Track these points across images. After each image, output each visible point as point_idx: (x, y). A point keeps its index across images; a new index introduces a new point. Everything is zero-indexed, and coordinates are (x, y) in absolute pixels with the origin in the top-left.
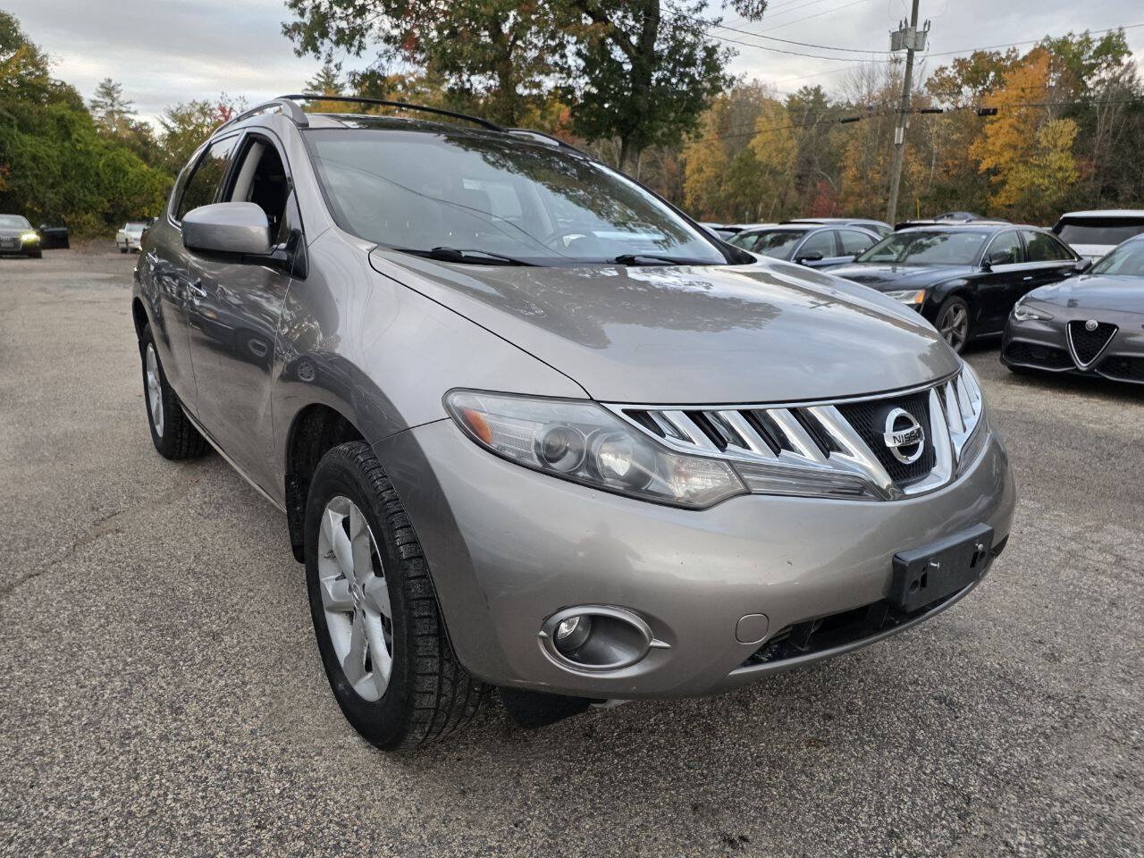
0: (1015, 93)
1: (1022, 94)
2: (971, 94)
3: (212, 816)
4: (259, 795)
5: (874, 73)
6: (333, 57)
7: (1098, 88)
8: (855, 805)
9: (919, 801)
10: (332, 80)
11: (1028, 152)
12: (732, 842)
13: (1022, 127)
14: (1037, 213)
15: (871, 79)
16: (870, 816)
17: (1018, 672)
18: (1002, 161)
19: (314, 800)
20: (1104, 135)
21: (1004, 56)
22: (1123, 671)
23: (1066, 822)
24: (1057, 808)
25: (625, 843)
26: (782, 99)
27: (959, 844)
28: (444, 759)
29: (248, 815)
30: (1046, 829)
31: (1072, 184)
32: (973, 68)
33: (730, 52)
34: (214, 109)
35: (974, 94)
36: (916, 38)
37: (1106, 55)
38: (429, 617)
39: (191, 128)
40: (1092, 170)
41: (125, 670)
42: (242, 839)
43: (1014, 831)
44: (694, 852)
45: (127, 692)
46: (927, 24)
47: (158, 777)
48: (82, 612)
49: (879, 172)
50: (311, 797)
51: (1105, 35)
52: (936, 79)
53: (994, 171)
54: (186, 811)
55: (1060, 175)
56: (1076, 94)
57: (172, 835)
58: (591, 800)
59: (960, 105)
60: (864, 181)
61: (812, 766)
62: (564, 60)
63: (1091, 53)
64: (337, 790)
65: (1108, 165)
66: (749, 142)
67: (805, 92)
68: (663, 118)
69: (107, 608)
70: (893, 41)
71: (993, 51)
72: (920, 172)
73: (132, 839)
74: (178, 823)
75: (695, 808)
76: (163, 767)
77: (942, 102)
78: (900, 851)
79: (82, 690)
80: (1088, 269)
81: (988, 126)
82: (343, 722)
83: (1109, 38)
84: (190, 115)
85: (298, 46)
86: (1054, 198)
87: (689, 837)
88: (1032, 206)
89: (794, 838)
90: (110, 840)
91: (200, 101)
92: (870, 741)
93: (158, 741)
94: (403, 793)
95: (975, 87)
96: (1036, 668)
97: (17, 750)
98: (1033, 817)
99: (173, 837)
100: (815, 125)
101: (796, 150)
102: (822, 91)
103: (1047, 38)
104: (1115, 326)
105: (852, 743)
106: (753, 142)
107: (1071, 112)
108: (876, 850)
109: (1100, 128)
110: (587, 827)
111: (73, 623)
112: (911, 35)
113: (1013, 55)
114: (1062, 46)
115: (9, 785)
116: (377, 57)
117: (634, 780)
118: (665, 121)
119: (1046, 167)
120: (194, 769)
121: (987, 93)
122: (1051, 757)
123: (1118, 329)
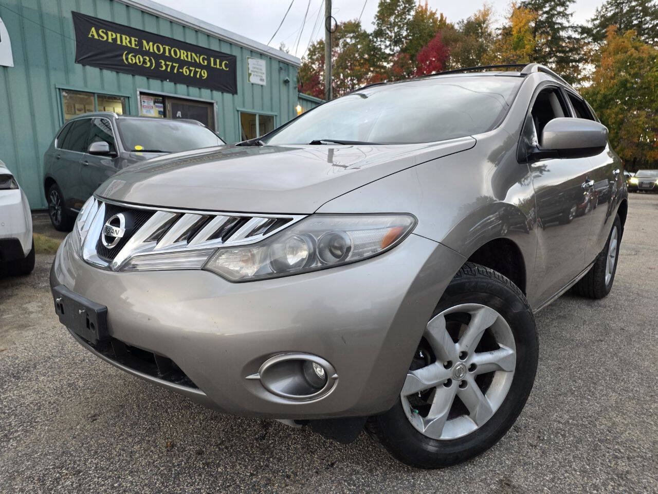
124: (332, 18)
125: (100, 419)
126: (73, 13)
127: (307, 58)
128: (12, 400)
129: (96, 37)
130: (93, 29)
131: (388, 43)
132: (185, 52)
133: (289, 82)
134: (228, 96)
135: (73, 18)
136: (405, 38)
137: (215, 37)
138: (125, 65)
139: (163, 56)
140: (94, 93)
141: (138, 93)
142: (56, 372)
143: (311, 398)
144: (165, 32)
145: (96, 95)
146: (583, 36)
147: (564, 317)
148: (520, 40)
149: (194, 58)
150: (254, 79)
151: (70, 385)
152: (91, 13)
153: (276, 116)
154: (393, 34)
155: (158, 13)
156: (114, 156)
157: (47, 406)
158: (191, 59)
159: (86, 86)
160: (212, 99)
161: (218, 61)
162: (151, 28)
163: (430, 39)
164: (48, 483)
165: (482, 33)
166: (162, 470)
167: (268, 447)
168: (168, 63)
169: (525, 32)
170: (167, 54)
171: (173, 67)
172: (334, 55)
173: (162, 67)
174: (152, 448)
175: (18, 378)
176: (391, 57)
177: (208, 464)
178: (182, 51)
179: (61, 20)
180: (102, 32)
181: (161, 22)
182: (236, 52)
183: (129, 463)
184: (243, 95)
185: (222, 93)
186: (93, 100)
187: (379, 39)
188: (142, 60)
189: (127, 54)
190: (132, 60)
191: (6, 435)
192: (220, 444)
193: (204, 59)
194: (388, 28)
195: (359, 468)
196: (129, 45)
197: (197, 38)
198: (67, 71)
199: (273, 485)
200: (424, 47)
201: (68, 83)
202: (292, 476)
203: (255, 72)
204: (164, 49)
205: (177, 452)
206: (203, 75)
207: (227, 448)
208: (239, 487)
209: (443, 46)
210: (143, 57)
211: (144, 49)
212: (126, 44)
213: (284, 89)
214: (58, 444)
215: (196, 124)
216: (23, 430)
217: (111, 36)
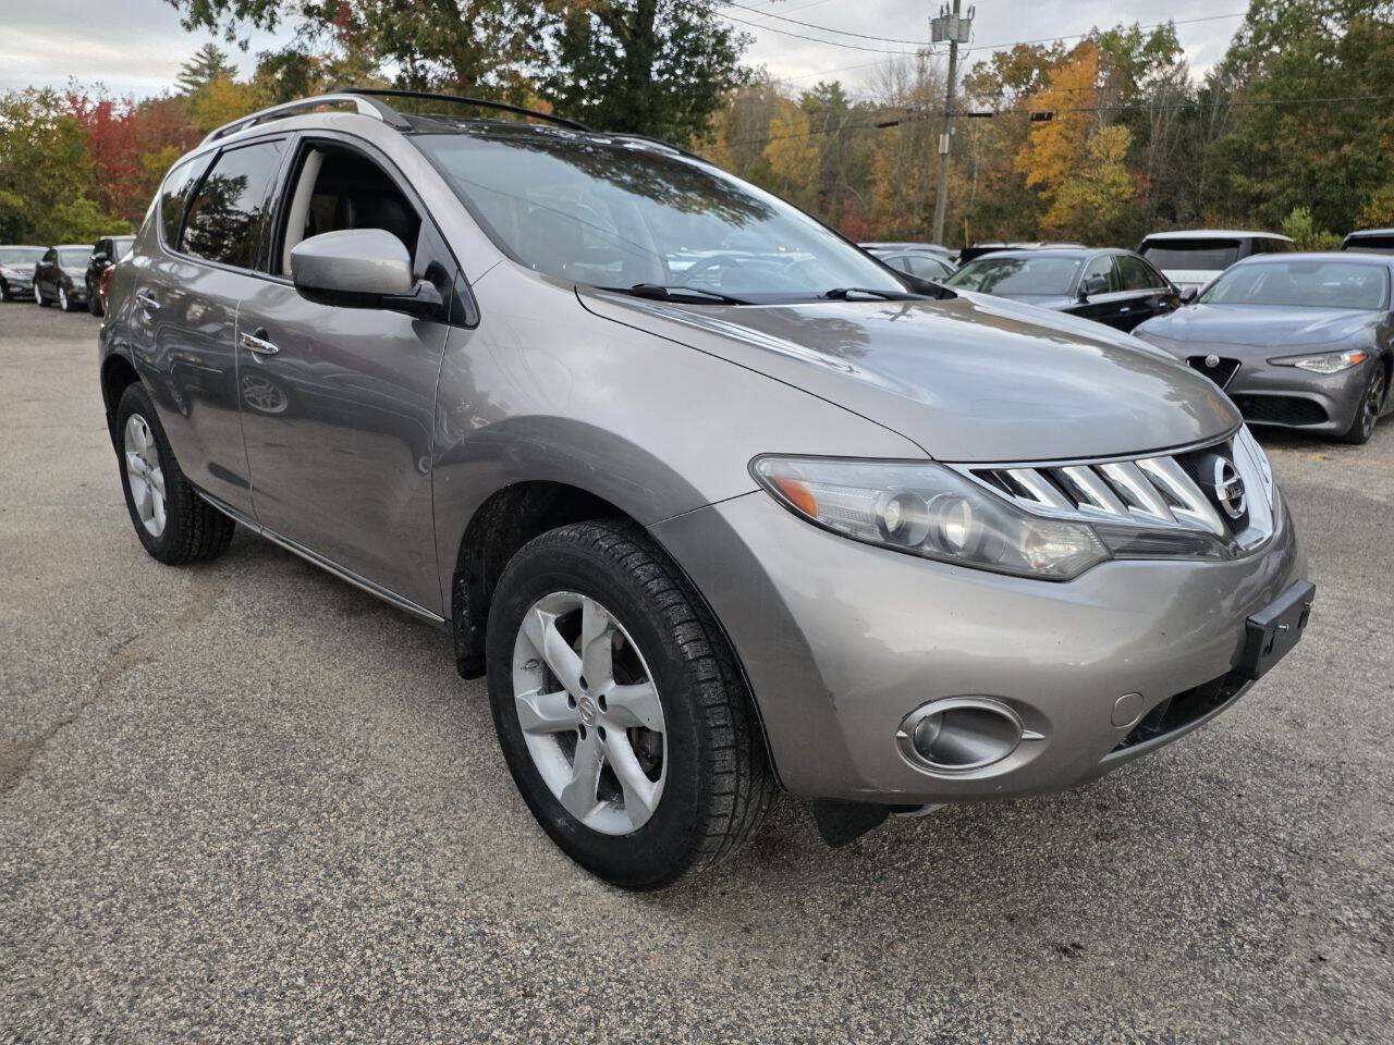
0: (1062, 94)
1: (1070, 96)
2: (1013, 96)
3: (462, 989)
4: (507, 959)
5: (904, 67)
6: (237, 33)
7: (1150, 90)
8: (1173, 897)
9: (1234, 887)
10: (219, 62)
11: (1079, 163)
12: (1065, 951)
13: (1071, 134)
14: (1091, 235)
15: (901, 73)
16: (1193, 908)
17: (1270, 743)
18: (1051, 173)
19: (576, 958)
20: (1159, 145)
21: (1049, 49)
22: (1369, 732)
23: (1383, 892)
24: (1367, 879)
25: (954, 965)
26: (796, 97)
27: (1292, 927)
28: (706, 895)
29: (506, 984)
30: (1368, 902)
31: (1127, 202)
32: (1015, 64)
33: (744, 40)
34: (59, 98)
35: (1017, 95)
36: (960, 27)
37: (1157, 52)
38: (726, 726)
39: (31, 123)
40: (1147, 185)
41: (257, 830)
42: (513, 1012)
43: (1338, 907)
44: (1031, 965)
45: (274, 856)
46: (971, 10)
47: (369, 952)
48: (157, 763)
49: (913, 187)
50: (570, 955)
51: (1155, 29)
52: (975, 76)
53: (1041, 186)
54: (428, 988)
55: (1113, 191)
56: (1127, 96)
57: (424, 1018)
58: (895, 923)
59: (1001, 109)
60: (898, 198)
61: (1111, 861)
62: (539, 43)
63: (1142, 50)
64: (598, 944)
65: (1163, 179)
66: (763, 149)
67: (820, 89)
68: (670, 119)
69: (190, 756)
70: (934, 31)
71: (1037, 45)
72: (961, 187)
73: (377, 1027)
74: (425, 1003)
75: (1011, 919)
76: (370, 940)
77: (982, 104)
78: (1239, 941)
79: (213, 859)
80: (1193, 298)
81: (1034, 133)
82: (565, 865)
83: (1160, 33)
84: (26, 106)
85: (187, 18)
86: (1108, 218)
87: (1019, 951)
88: (1085, 227)
89: (1127, 939)
90: (348, 1033)
91: (40, 87)
92: (1157, 829)
93: (346, 910)
94: (677, 938)
95: (1017, 86)
96: (1285, 737)
97: (167, 939)
98: (1349, 890)
99: (427, 1020)
100: (838, 131)
101: (819, 160)
102: (841, 88)
103: (1095, 30)
104: (1236, 362)
105: (1141, 832)
106: (768, 149)
107: (1122, 118)
108: (1215, 943)
109: (1154, 135)
110: (904, 952)
111: (153, 779)
112: (954, 22)
113: (1060, 49)
114: (1110, 40)
115: (179, 982)
116: (295, 34)
117: (931, 896)
118: (671, 122)
119: (1098, 181)
120: (411, 938)
121: (1031, 94)
122: (1339, 827)
123: (1241, 364)
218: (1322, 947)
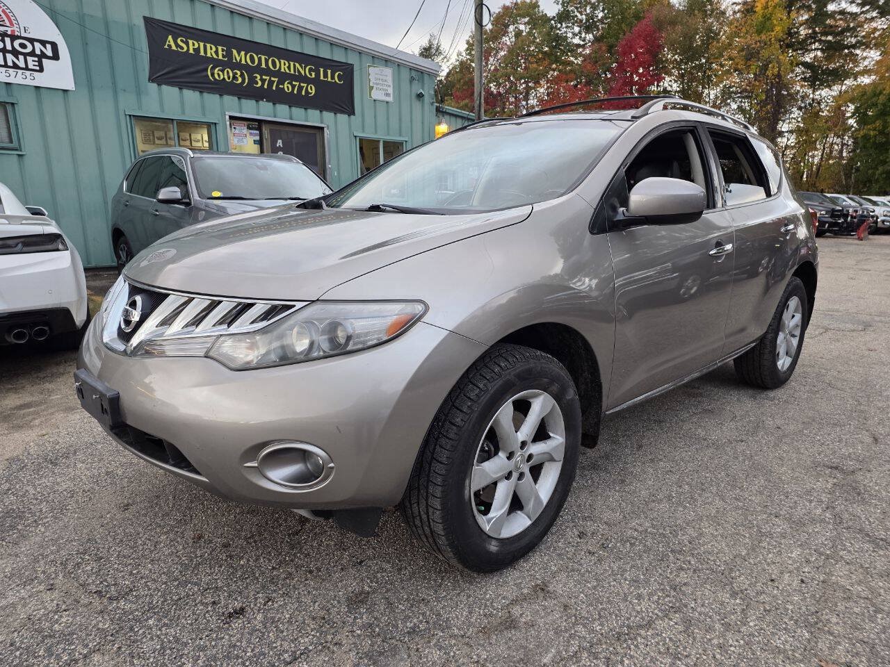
124: (484, 7)
125: (133, 509)
126: (145, 18)
127: (464, 54)
128: (47, 486)
129: (174, 48)
130: (170, 38)
131: (577, 29)
132: (287, 63)
133: (423, 95)
134: (342, 118)
135: (146, 25)
136: (601, 21)
137: (324, 41)
138: (210, 82)
139: (258, 69)
140: (173, 120)
141: (227, 117)
142: (96, 459)
143: (310, 487)
144: (261, 37)
145: (175, 122)
146: (864, 9)
147: (711, 412)
148: (767, 18)
149: (298, 70)
150: (377, 94)
151: (107, 473)
152: (167, 18)
153: (406, 141)
154: (584, 17)
155: (252, 13)
156: (188, 204)
157: (80, 494)
158: (295, 71)
159: (163, 111)
160: (322, 123)
161: (329, 72)
162: (242, 32)
163: (636, 22)
164: (69, 567)
165: (712, 11)
166: (184, 561)
167: (299, 543)
168: (264, 77)
169: (775, 7)
170: (264, 66)
171: (271, 83)
172: (502, 49)
173: (257, 83)
174: (179, 539)
175: (56, 465)
176: (581, 50)
177: (231, 557)
178: (282, 61)
179: (131, 28)
180: (182, 41)
181: (255, 23)
182: (352, 59)
183: (151, 552)
184: (363, 116)
185: (335, 114)
186: (172, 128)
187: (564, 25)
188: (231, 75)
189: (213, 68)
190: (219, 75)
191: (35, 521)
192: (250, 538)
193: (310, 70)
194: (577, 8)
195: (387, 566)
196: (215, 56)
197: (302, 44)
198: (139, 92)
199: (293, 579)
200: (628, 34)
201: (140, 108)
202: (315, 571)
203: (377, 84)
204: (260, 59)
205: (203, 544)
206: (310, 91)
207: (255, 542)
208: (257, 579)
209: (654, 32)
210: (232, 71)
211: (234, 61)
212: (211, 55)
213: (417, 105)
214: (85, 531)
215: (290, 160)
216: (52, 517)
217: (193, 45)
218: (56, 594)
